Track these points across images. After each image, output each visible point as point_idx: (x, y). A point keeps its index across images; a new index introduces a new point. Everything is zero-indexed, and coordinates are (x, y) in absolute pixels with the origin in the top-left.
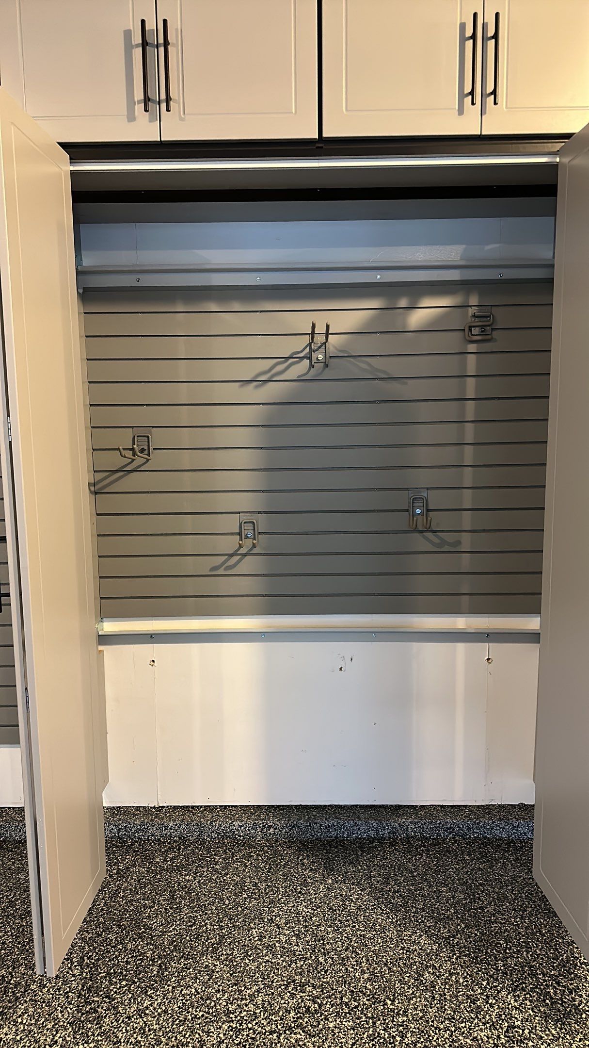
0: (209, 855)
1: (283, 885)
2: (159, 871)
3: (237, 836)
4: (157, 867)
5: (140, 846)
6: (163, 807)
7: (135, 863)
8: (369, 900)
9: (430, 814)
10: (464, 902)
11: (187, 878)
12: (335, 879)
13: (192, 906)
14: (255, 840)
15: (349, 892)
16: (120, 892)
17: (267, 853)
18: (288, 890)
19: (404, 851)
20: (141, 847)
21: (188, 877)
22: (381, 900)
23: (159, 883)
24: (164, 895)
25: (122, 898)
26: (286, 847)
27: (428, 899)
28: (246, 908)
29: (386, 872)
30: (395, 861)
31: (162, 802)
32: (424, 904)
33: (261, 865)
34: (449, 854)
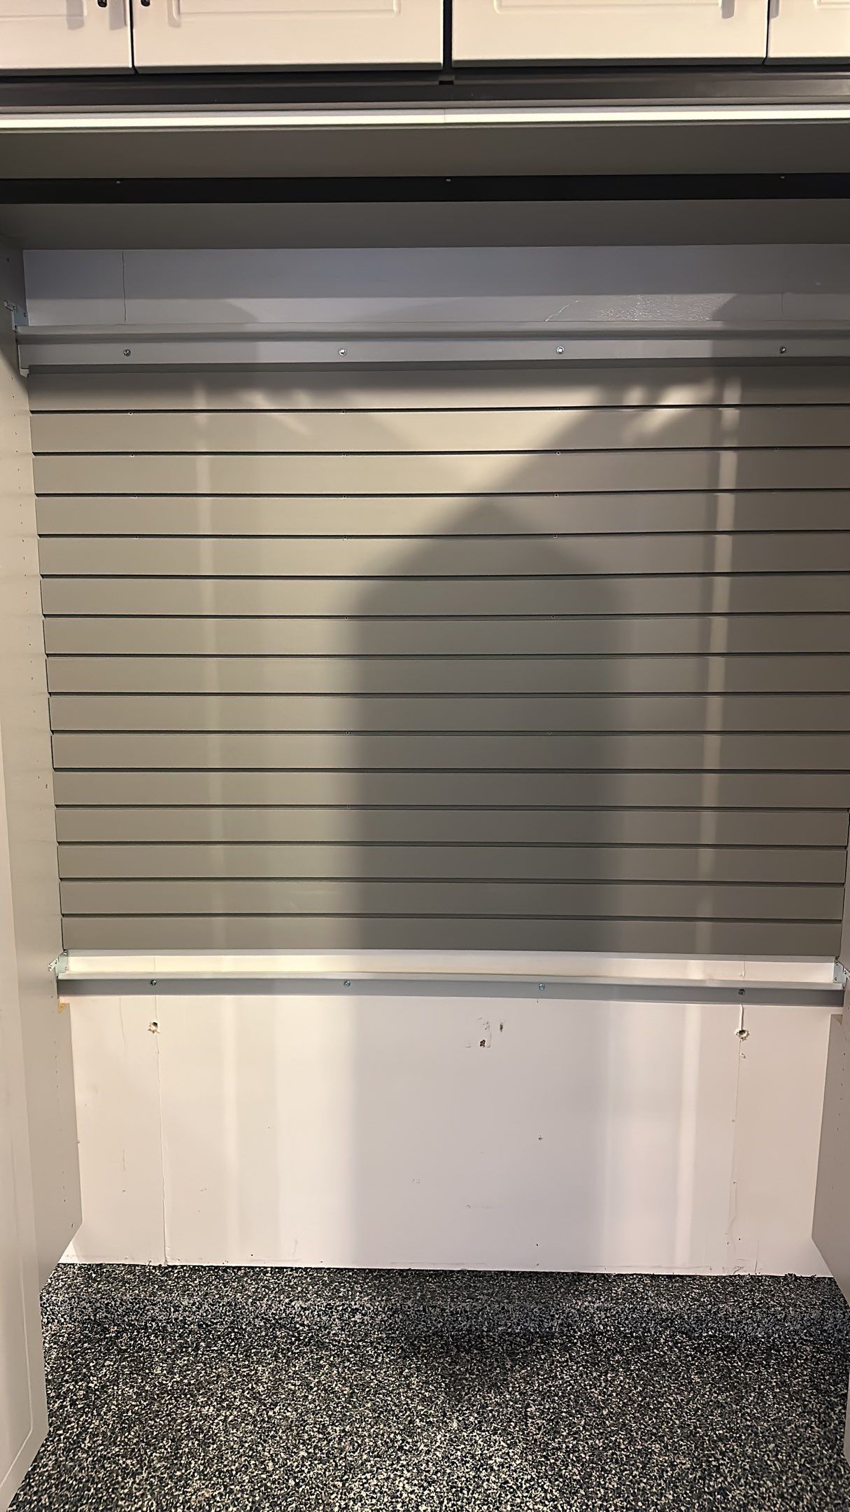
0: (247, 1363)
1: (372, 1430)
2: (158, 1395)
3: (298, 1326)
4: (155, 1386)
5: (131, 1340)
6: (174, 1267)
7: (118, 1377)
8: (522, 1469)
9: (633, 1292)
10: (690, 1476)
11: (205, 1411)
12: (463, 1419)
13: (208, 1473)
14: (329, 1333)
15: (488, 1450)
16: (85, 1439)
17: (349, 1361)
18: (380, 1442)
19: (587, 1361)
20: (132, 1342)
21: (207, 1408)
22: (544, 1468)
23: (155, 1422)
24: (160, 1448)
25: (87, 1452)
26: (382, 1349)
27: (626, 1470)
28: (303, 1481)
29: (554, 1408)
30: (571, 1384)
31: (173, 1259)
32: (619, 1479)
33: (336, 1385)
34: (665, 1370)
